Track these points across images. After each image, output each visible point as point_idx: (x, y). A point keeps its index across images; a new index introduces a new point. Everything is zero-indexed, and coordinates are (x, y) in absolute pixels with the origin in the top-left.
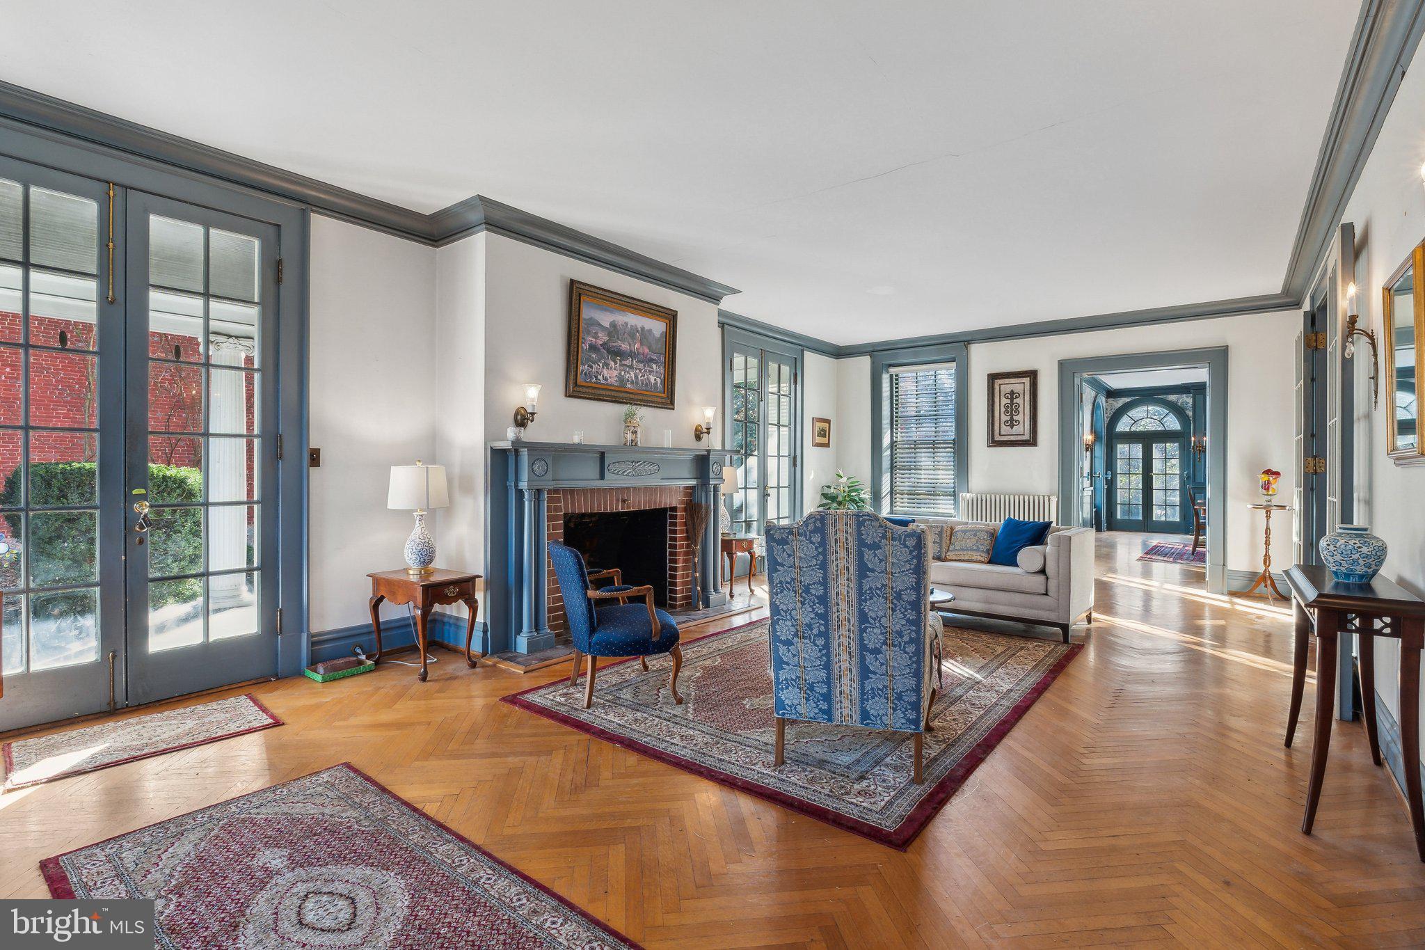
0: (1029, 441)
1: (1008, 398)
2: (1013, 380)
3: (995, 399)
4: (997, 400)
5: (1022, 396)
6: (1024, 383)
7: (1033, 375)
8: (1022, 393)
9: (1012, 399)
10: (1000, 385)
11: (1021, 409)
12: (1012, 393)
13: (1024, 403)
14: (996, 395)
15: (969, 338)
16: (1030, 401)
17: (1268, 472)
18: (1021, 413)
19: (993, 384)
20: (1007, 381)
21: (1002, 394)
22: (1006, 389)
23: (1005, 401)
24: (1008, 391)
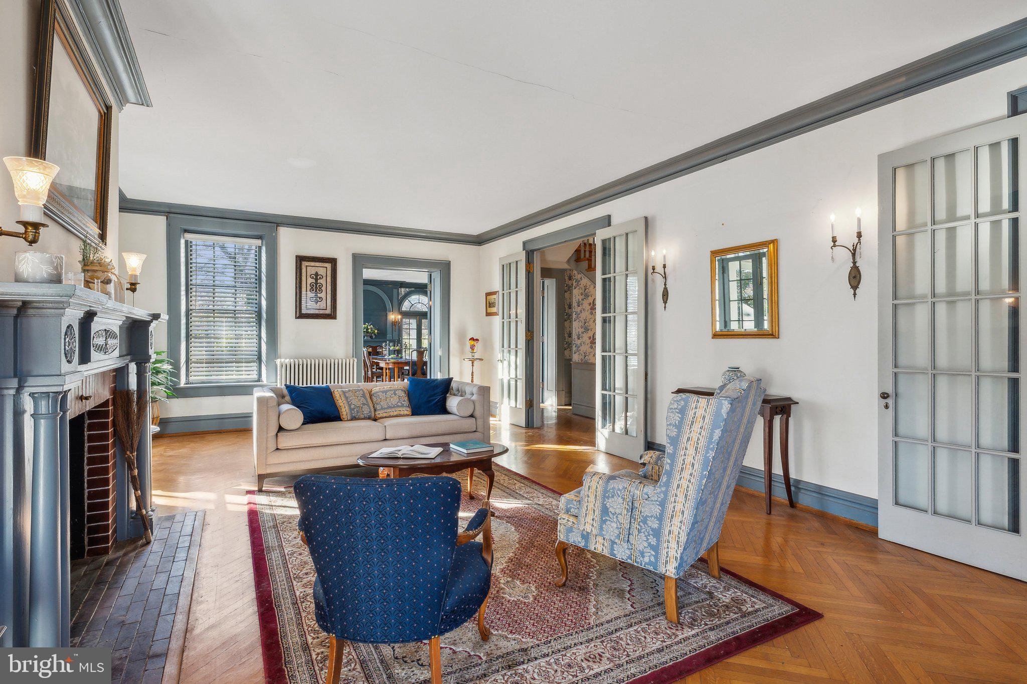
0: (331, 315)
1: (313, 278)
2: (317, 264)
3: (303, 278)
4: (304, 278)
5: (325, 278)
6: (326, 267)
7: (333, 262)
8: (324, 275)
9: (316, 280)
10: (307, 266)
11: (324, 288)
12: (317, 274)
13: (325, 282)
14: (303, 274)
15: (279, 220)
16: (332, 283)
17: (472, 339)
18: (324, 292)
19: (301, 265)
20: (313, 264)
21: (308, 274)
22: (311, 271)
23: (310, 281)
24: (314, 272)
